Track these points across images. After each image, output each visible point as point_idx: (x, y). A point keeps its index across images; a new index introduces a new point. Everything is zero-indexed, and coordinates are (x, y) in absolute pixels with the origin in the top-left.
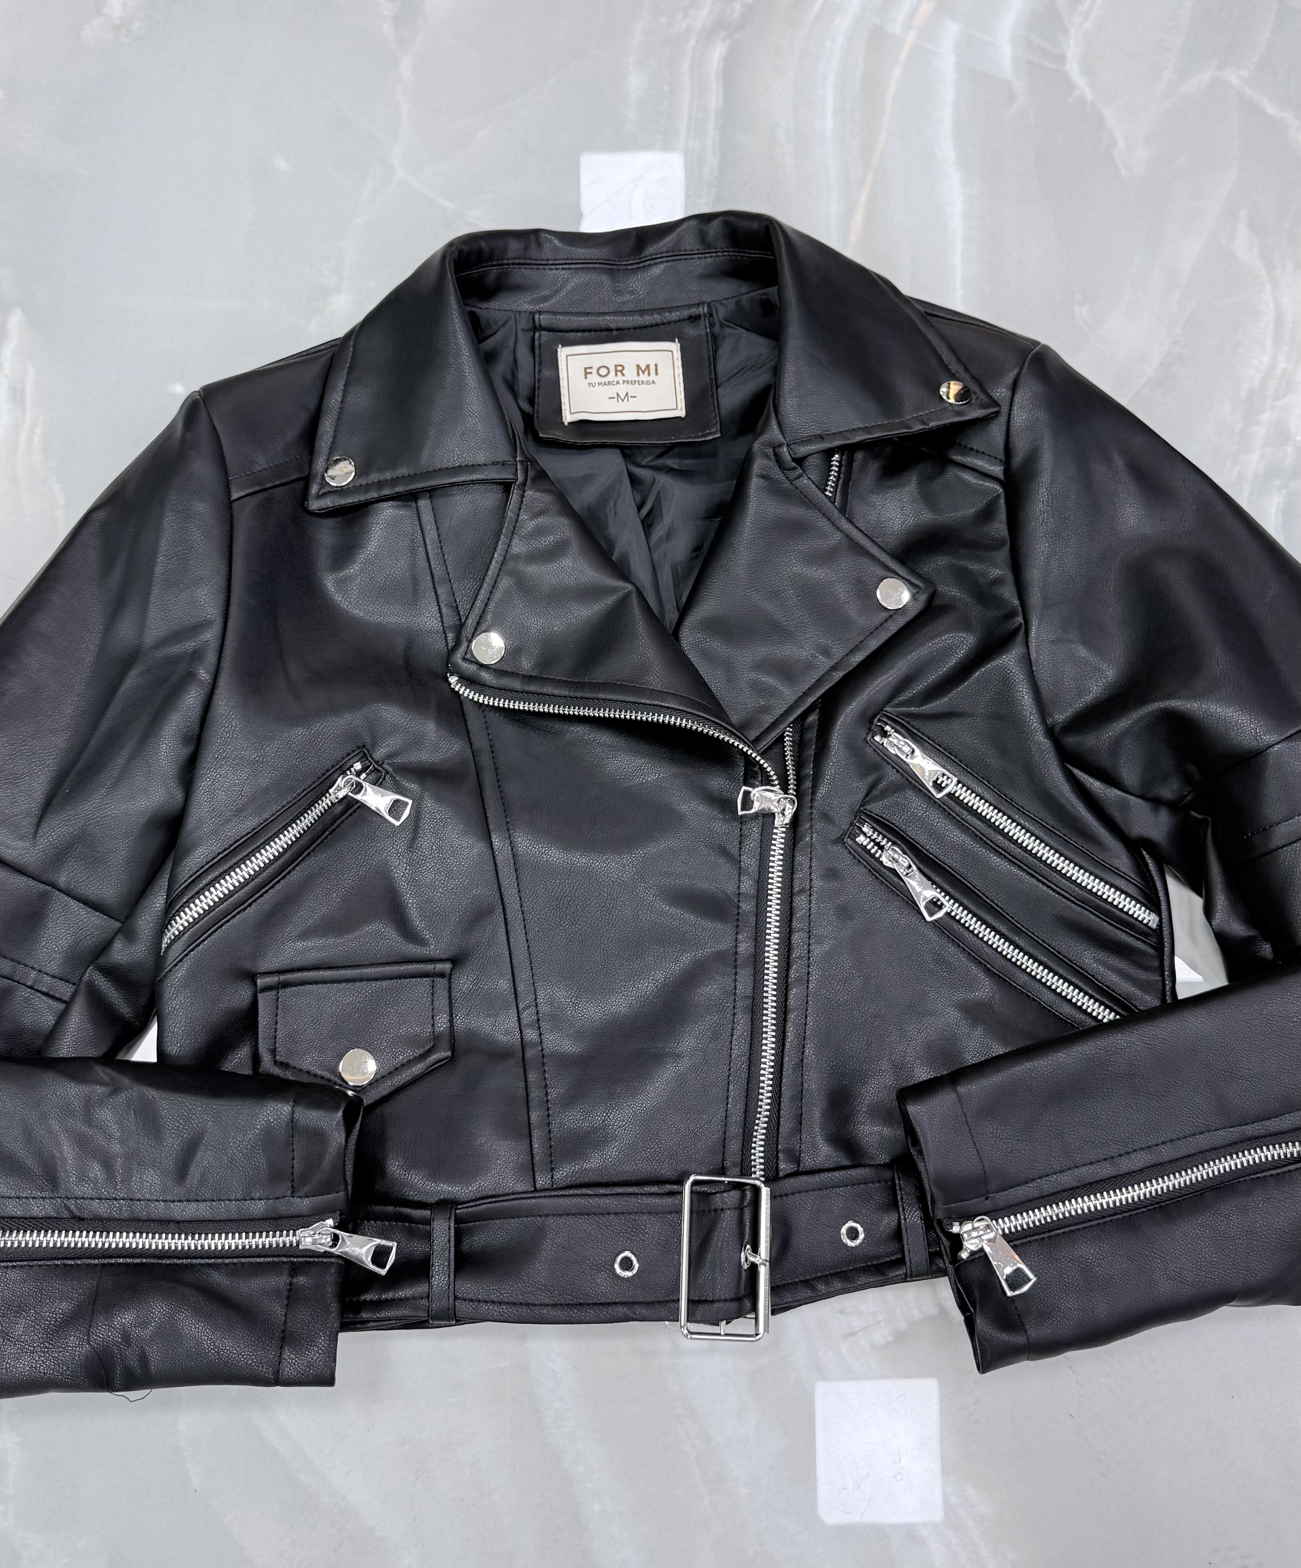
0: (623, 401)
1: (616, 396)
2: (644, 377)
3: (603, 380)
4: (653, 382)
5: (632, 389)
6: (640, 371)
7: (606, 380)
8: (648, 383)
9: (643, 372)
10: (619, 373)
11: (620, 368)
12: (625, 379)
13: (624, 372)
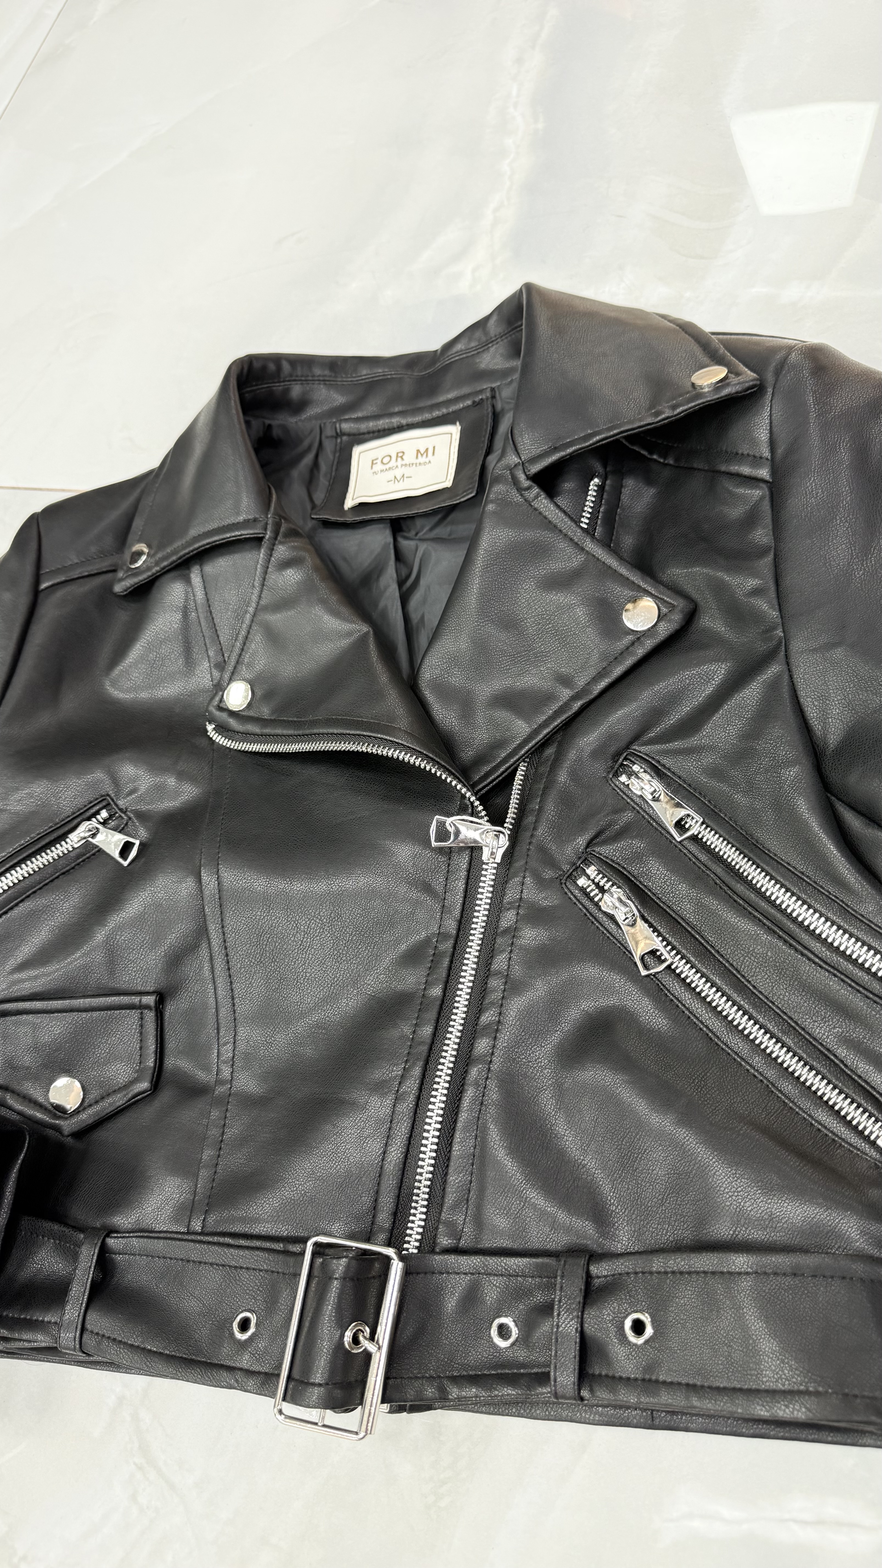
0: (398, 481)
1: (393, 479)
2: (421, 460)
3: (384, 467)
4: (430, 462)
5: (407, 471)
6: (419, 455)
7: (387, 466)
8: (425, 463)
9: (422, 455)
10: (399, 459)
11: (400, 455)
12: (404, 463)
13: (404, 457)
